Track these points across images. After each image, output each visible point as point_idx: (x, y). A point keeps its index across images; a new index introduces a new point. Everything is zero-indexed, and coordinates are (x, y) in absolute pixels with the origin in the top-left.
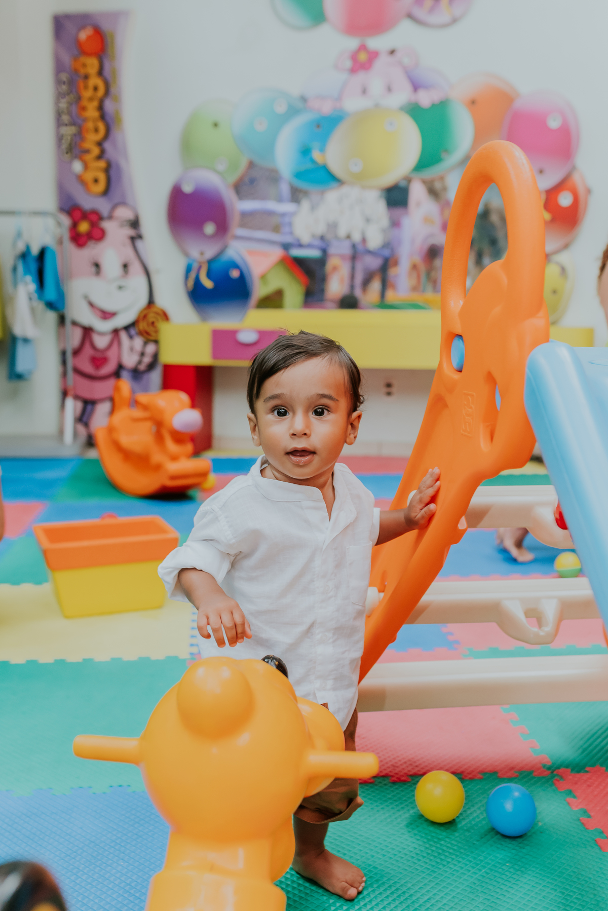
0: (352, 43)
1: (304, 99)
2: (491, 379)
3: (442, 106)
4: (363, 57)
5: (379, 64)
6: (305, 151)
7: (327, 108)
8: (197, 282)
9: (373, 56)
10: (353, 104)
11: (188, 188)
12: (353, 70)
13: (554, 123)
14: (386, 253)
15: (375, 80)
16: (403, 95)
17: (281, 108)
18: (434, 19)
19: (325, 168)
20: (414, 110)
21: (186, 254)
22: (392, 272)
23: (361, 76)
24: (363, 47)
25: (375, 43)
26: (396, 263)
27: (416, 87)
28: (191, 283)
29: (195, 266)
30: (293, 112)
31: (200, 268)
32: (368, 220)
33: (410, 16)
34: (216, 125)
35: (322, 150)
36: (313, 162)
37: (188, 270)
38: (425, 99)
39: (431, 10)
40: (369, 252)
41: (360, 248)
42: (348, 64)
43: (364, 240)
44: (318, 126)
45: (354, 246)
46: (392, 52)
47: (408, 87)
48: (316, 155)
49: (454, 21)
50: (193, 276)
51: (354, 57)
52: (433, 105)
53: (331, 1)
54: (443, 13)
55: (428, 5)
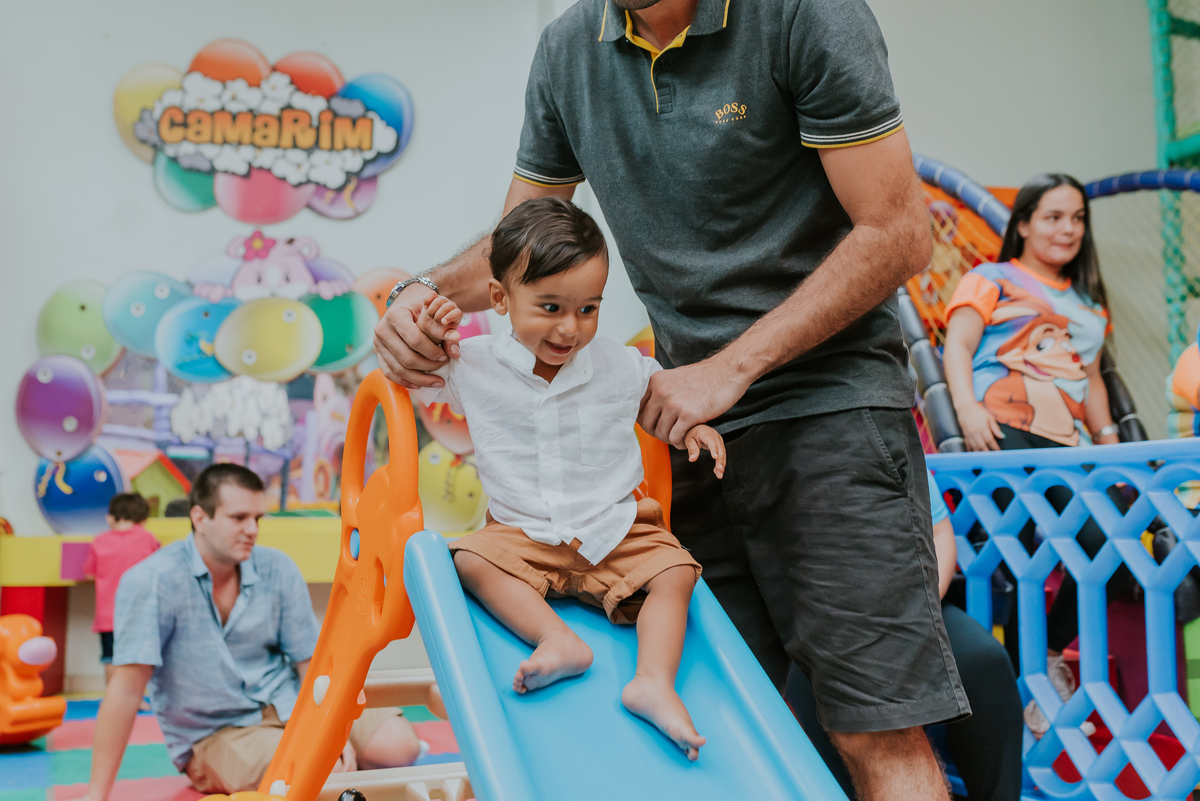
0: (247, 230)
1: (190, 285)
2: (379, 564)
3: (344, 300)
4: (258, 244)
5: (277, 253)
6: (191, 340)
7: (216, 295)
8: (52, 486)
9: (270, 244)
10: (246, 292)
11: (44, 378)
12: (247, 258)
14: (288, 453)
15: (272, 269)
16: (302, 286)
17: (163, 293)
18: (335, 211)
19: (214, 359)
20: (315, 303)
21: (40, 454)
22: (294, 475)
23: (256, 263)
24: (258, 235)
25: (271, 231)
26: (299, 465)
27: (317, 279)
28: (43, 488)
29: (50, 467)
30: (176, 297)
31: (57, 468)
32: (265, 415)
33: (309, 206)
34: (83, 308)
35: (211, 340)
36: (201, 352)
37: (41, 472)
38: (327, 291)
39: (333, 202)
40: (268, 452)
41: (255, 446)
42: (242, 251)
43: (260, 438)
44: (206, 314)
45: (247, 444)
46: (291, 241)
47: (309, 279)
48: (204, 345)
49: (357, 215)
50: (46, 479)
51: (248, 243)
52: (336, 298)
53: (223, 186)
54: (345, 206)
55: (330, 195)
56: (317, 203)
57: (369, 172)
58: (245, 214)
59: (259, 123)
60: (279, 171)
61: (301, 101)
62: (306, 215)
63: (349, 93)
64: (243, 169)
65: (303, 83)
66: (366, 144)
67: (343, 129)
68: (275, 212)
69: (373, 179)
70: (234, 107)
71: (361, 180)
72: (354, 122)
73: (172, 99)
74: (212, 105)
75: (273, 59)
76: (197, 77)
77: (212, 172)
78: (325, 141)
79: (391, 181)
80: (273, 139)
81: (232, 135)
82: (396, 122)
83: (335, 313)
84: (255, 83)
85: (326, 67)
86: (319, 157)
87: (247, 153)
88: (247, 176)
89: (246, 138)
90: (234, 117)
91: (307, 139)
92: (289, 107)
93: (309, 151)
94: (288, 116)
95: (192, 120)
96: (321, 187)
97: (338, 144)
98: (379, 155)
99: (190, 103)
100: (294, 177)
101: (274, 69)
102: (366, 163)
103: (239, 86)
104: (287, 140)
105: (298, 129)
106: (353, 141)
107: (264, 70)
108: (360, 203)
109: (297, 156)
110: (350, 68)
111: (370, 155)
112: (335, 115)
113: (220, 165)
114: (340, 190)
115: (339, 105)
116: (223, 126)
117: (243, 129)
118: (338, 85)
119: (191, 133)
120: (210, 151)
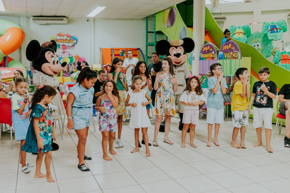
0: (63, 50)
4: (64, 52)
5: (65, 53)
7: (60, 57)
9: (65, 52)
10: (63, 56)
12: (63, 53)
13: (83, 59)
15: (65, 54)
16: (68, 56)
18: (71, 49)
20: (69, 57)
24: (64, 51)
25: (65, 51)
27: (69, 55)
33: (68, 48)
35: (60, 61)
38: (70, 56)
42: (62, 53)
46: (67, 52)
49: (73, 49)
51: (63, 52)
53: (61, 46)
54: (72, 48)
55: (70, 47)
56: (69, 48)
57: (74, 45)
58: (63, 49)
59: (64, 40)
60: (66, 45)
61: (68, 38)
62: (68, 49)
63: (72, 37)
64: (62, 45)
65: (68, 36)
66: (74, 42)
67: (71, 41)
68: (65, 49)
69: (74, 46)
70: (61, 39)
71: (73, 46)
72: (72, 40)
73: (56, 38)
74: (59, 39)
75: (65, 34)
76: (58, 36)
77: (60, 45)
78: (70, 42)
79: (76, 45)
80: (65, 42)
81: (61, 42)
82: (76, 40)
83: (71, 58)
84: (63, 36)
85: (70, 35)
86: (69, 43)
87: (63, 43)
88: (63, 45)
89: (63, 42)
90: (61, 40)
91: (68, 42)
92: (66, 39)
93: (68, 43)
94: (66, 40)
95: (57, 40)
96: (70, 46)
97: (71, 42)
98: (75, 43)
99: (57, 39)
100: (67, 46)
101: (65, 35)
102: (74, 44)
103: (62, 37)
104: (66, 42)
105: (67, 41)
106: (72, 42)
107: (64, 35)
108: (73, 48)
109: (67, 43)
110: (72, 35)
111: (74, 43)
112: (71, 39)
113: (60, 44)
114: (71, 47)
115: (71, 38)
116: (60, 41)
117: (62, 41)
118: (71, 36)
119: (57, 41)
120: (59, 43)
